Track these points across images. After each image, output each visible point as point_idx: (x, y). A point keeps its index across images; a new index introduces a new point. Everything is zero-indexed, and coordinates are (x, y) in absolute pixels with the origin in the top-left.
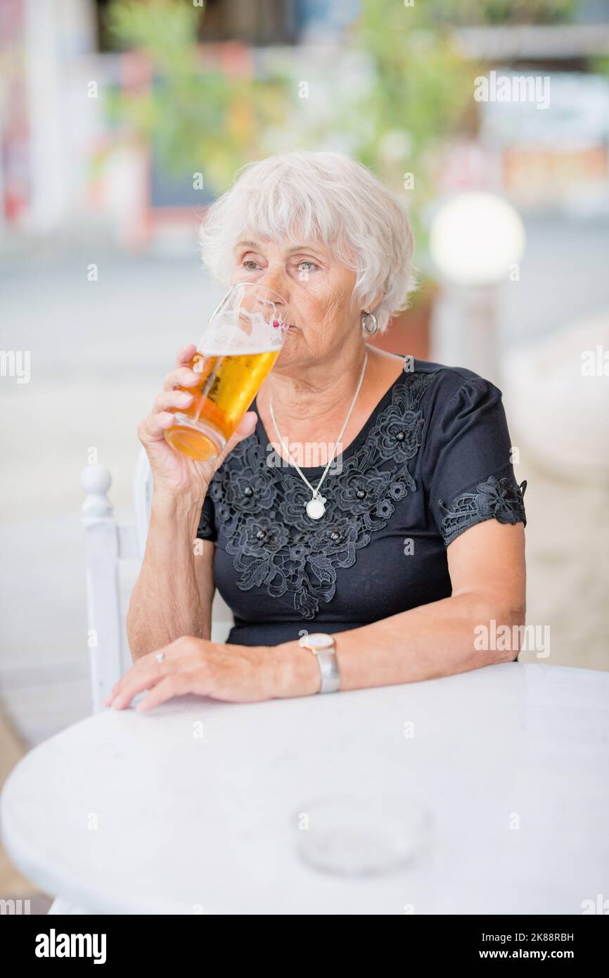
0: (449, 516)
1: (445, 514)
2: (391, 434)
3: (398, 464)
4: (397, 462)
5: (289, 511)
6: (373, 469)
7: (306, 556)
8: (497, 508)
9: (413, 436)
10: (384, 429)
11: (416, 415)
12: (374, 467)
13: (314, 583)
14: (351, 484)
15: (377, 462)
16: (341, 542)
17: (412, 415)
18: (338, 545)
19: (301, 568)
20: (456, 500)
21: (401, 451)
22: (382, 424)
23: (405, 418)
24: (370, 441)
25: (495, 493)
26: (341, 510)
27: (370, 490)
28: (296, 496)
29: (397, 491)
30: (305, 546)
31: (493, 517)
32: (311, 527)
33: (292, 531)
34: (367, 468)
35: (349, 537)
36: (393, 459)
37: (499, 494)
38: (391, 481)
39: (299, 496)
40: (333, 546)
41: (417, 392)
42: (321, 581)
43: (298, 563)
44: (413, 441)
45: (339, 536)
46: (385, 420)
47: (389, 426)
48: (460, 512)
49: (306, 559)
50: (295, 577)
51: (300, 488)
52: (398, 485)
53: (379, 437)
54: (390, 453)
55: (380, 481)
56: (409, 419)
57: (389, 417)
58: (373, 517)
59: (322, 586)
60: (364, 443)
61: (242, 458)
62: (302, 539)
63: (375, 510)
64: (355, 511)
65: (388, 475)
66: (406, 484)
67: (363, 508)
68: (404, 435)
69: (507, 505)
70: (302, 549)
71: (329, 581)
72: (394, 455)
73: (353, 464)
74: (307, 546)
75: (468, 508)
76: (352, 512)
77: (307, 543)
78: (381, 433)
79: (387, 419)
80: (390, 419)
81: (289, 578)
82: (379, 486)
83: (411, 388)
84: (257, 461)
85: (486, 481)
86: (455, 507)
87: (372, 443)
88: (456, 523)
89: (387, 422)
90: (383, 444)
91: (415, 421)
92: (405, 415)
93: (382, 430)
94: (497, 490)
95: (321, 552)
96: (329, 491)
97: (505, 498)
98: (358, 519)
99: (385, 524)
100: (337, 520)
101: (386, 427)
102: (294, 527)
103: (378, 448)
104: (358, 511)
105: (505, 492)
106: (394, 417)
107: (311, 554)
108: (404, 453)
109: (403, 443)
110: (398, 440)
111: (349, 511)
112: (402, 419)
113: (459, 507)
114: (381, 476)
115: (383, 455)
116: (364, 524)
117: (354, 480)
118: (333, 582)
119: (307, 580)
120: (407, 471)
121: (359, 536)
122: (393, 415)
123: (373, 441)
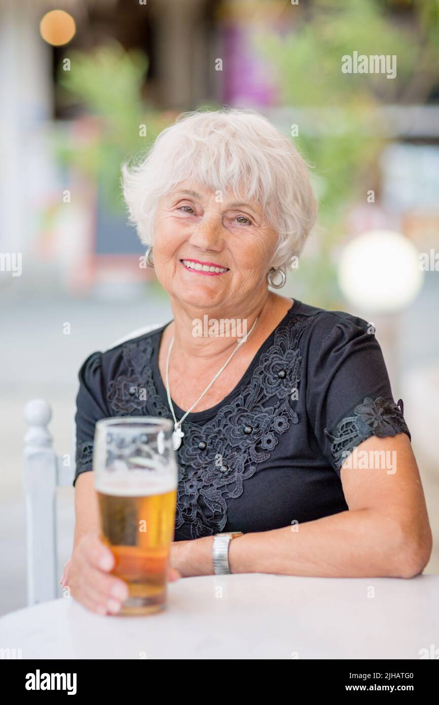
0: (335, 442)
1: (332, 440)
2: (274, 372)
3: (281, 399)
4: (280, 397)
5: (187, 454)
6: (259, 407)
7: (199, 490)
8: (375, 425)
9: (293, 373)
10: (267, 368)
11: (295, 353)
12: (258, 404)
13: (208, 514)
14: (239, 422)
15: (262, 398)
16: (229, 474)
17: (292, 354)
18: (226, 477)
19: (194, 501)
20: (339, 426)
21: (283, 387)
22: (265, 364)
23: (287, 358)
24: (254, 380)
25: (372, 412)
26: (231, 447)
27: (256, 425)
28: (193, 440)
29: (280, 424)
30: (198, 480)
31: (372, 434)
32: (206, 464)
33: (188, 470)
34: (253, 405)
35: (236, 469)
36: (276, 395)
37: (376, 413)
38: (274, 415)
39: (195, 439)
40: (222, 478)
41: (296, 331)
42: (214, 512)
43: (192, 496)
44: (293, 377)
45: (228, 468)
46: (268, 360)
47: (272, 366)
48: (343, 437)
49: (199, 492)
50: (189, 510)
51: (195, 431)
52: (281, 419)
53: (263, 375)
54: (273, 390)
55: (265, 416)
56: (290, 358)
57: (271, 357)
58: (258, 449)
59: (215, 516)
60: (249, 383)
61: (143, 408)
62: (196, 474)
63: (260, 442)
64: (243, 445)
65: (272, 410)
66: (288, 417)
67: (250, 442)
68: (286, 372)
69: (385, 421)
70: (195, 483)
71: (220, 511)
72: (277, 392)
73: (240, 403)
74: (200, 480)
75: (349, 431)
76: (241, 447)
77: (200, 477)
78: (265, 372)
79: (270, 359)
80: (273, 358)
81: (185, 511)
82: (265, 421)
83: (292, 329)
84: (156, 410)
85: (362, 403)
86: (339, 432)
87: (256, 381)
88: (342, 447)
89: (270, 362)
90: (266, 382)
91: (295, 358)
92: (286, 354)
93: (265, 369)
94: (373, 409)
95: (212, 485)
96: (220, 431)
97: (382, 415)
98: (245, 452)
99: (269, 455)
100: (227, 455)
101: (270, 365)
102: (191, 466)
103: (263, 386)
104: (245, 445)
105: (381, 410)
106: (276, 357)
107: (203, 488)
108: (286, 389)
109: (285, 380)
110: (280, 377)
111: (238, 446)
112: (284, 358)
113: (342, 432)
114: (265, 412)
115: (267, 392)
116: (250, 456)
117: (242, 418)
118: (224, 512)
119: (200, 511)
120: (288, 405)
121: (245, 467)
122: (275, 355)
123: (257, 379)
